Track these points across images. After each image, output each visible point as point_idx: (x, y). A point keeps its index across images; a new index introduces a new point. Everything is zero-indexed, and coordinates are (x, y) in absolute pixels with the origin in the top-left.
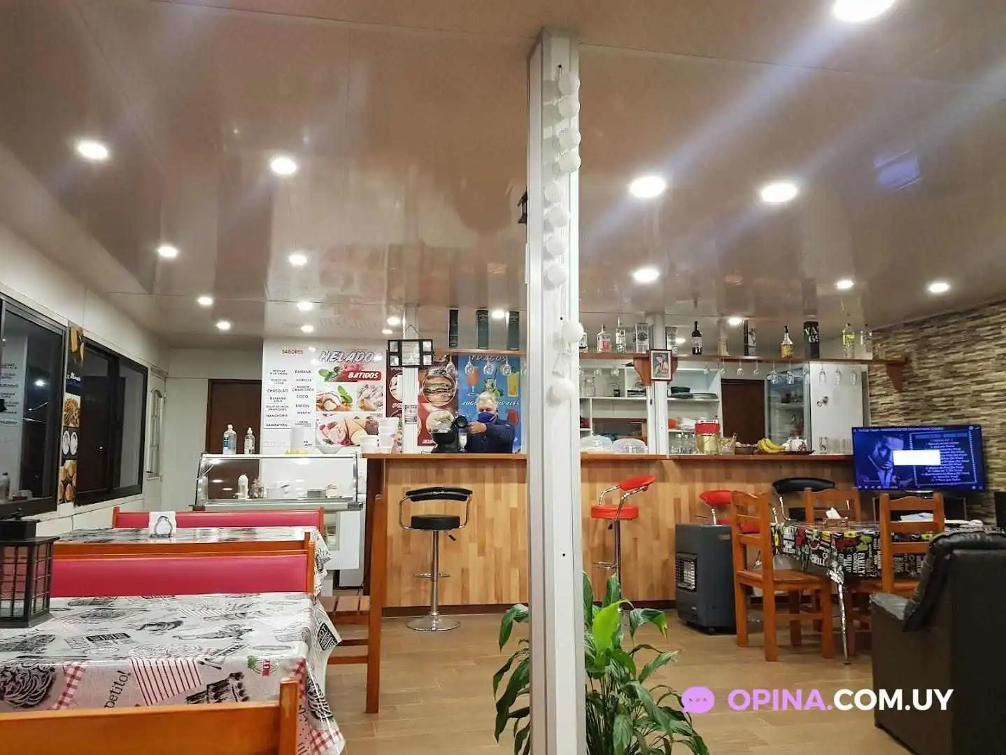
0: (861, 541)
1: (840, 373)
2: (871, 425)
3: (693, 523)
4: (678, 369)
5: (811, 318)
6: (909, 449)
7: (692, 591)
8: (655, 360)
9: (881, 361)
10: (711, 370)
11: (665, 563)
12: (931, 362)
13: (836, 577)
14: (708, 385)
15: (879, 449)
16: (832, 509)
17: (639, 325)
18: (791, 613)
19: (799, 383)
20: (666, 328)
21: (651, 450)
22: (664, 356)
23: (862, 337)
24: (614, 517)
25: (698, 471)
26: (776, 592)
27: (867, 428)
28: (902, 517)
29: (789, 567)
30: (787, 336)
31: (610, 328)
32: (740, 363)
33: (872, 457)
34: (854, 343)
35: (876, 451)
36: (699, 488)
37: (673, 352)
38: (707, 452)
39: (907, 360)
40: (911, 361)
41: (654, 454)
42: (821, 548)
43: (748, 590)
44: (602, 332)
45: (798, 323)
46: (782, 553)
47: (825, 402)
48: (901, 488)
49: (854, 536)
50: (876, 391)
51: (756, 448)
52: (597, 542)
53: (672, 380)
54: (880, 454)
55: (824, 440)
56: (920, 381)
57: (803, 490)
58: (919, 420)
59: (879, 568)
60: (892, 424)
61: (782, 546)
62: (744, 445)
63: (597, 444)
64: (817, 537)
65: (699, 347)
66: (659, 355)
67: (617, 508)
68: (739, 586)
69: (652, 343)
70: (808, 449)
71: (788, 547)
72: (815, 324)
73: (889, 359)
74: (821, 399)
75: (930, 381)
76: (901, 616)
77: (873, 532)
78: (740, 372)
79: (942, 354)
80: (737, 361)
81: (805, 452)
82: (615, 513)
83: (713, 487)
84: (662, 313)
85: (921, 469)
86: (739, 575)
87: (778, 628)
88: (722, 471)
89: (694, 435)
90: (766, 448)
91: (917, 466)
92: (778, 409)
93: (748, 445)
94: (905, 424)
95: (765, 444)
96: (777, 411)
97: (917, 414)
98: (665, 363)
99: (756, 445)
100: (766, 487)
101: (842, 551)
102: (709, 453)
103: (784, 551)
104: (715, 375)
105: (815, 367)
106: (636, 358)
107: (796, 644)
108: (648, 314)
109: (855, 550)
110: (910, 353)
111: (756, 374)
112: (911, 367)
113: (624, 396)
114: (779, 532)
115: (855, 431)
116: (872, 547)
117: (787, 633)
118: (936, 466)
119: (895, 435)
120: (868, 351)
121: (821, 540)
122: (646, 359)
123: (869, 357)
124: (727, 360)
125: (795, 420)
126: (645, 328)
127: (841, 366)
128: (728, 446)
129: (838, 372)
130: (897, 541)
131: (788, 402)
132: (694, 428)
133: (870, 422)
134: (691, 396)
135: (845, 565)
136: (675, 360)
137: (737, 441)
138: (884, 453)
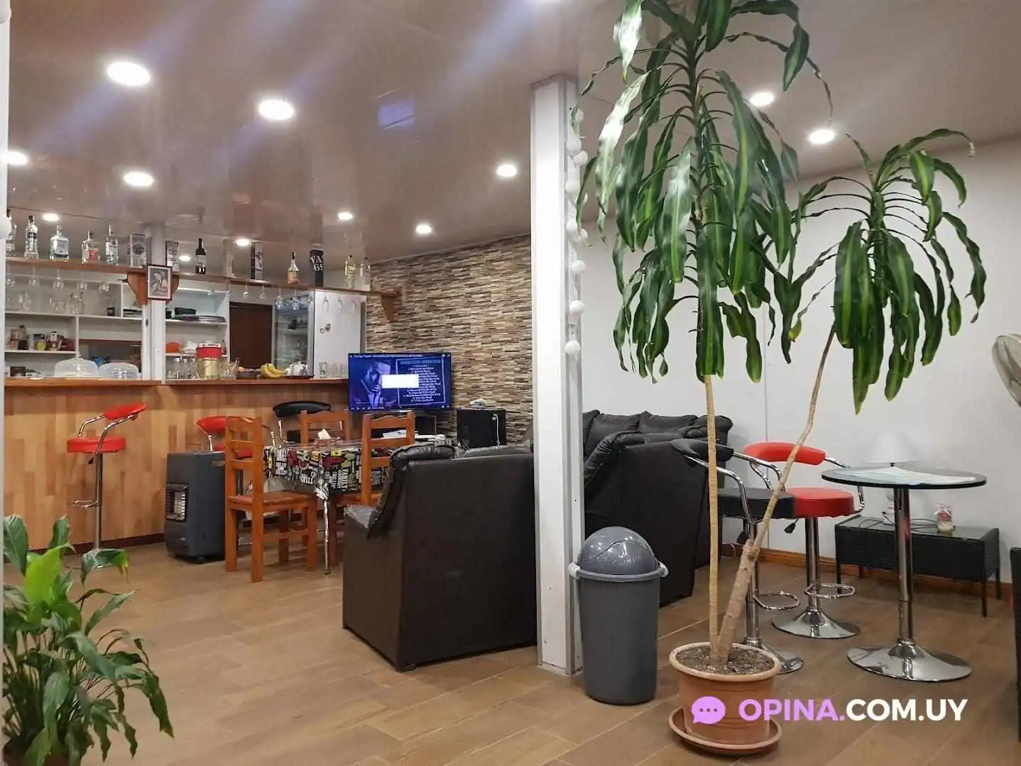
0: (346, 459)
1: (341, 301)
2: (367, 352)
3: (189, 452)
4: (179, 288)
5: (317, 246)
6: (395, 374)
7: (181, 521)
8: (153, 277)
9: (377, 293)
10: (216, 291)
11: (156, 496)
12: (417, 297)
13: (321, 494)
14: (216, 308)
15: (371, 374)
16: (324, 430)
17: (135, 236)
18: (281, 532)
19: (303, 310)
20: (166, 242)
21: (145, 376)
22: (163, 273)
23: (362, 269)
24: (95, 450)
25: (197, 398)
26: (265, 514)
27: (362, 354)
28: (384, 434)
29: (282, 488)
30: (293, 262)
31: (99, 236)
32: (246, 286)
33: (364, 380)
34: (355, 273)
35: (368, 376)
36: (198, 414)
37: (174, 269)
38: (207, 377)
39: (398, 294)
40: (401, 295)
41: (149, 379)
42: (311, 468)
43: (240, 515)
44: (89, 239)
45: (305, 251)
46: (274, 474)
47: (328, 329)
48: (387, 408)
49: (340, 455)
50: (372, 320)
51: (259, 373)
52: (75, 478)
53: (171, 300)
54: (371, 379)
55: (324, 365)
56: (408, 313)
57: (299, 413)
58: (405, 348)
59: (360, 481)
60: (383, 351)
61: (275, 468)
62: (247, 370)
63: (79, 369)
64: (307, 458)
65: (203, 266)
66: (158, 272)
67: (98, 441)
68: (230, 512)
69: (149, 257)
70: (309, 374)
71: (281, 469)
72: (320, 253)
73: (384, 292)
74: (324, 326)
75: (415, 313)
76: (366, 526)
77: (357, 450)
78: (245, 296)
79: (425, 289)
80: (243, 283)
81: (304, 377)
82: (97, 445)
83: (213, 413)
84: (163, 226)
85: (404, 391)
86: (230, 501)
87: (266, 548)
88: (223, 396)
89: (193, 359)
90: (269, 373)
91: (400, 389)
92: (285, 334)
93: (251, 370)
94: (394, 352)
95: (268, 369)
96: (284, 337)
97: (404, 342)
98: (164, 281)
99: (259, 370)
100: (267, 411)
101: (328, 468)
102: (210, 378)
103: (277, 473)
104: (223, 299)
105: (319, 295)
106: (130, 272)
107: (284, 561)
108: (146, 225)
109: (340, 467)
110: (401, 287)
111: (262, 298)
112: (400, 301)
113: (119, 316)
114: (273, 455)
115: (352, 357)
116: (355, 463)
117: (276, 552)
118: (415, 389)
119: (383, 360)
120: (367, 283)
121: (310, 459)
122: (142, 274)
123: (367, 288)
124: (234, 282)
125: (300, 346)
126: (142, 240)
127: (343, 296)
128: (230, 370)
129: (339, 300)
130: (376, 456)
131: (294, 328)
132: (195, 352)
133: (367, 348)
134: (197, 319)
135: (330, 481)
136: (176, 278)
137: (240, 366)
138: (374, 377)
